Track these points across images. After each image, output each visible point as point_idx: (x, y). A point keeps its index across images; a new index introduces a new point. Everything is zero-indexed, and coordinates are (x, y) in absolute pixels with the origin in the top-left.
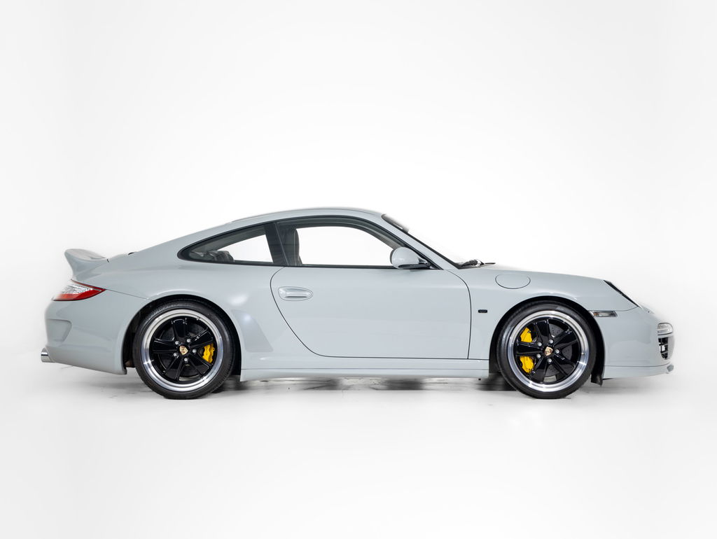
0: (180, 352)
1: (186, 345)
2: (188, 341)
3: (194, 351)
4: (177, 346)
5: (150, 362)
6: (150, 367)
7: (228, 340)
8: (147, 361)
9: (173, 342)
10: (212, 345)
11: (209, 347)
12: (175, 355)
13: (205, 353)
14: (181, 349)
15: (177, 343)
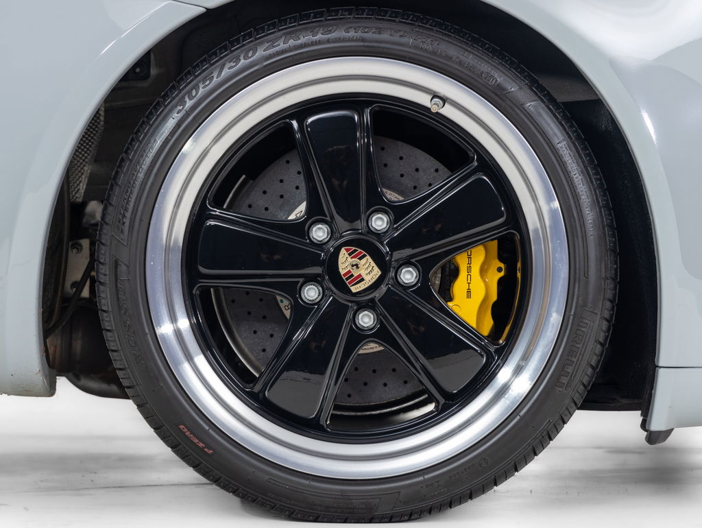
0: (340, 283)
1: (366, 244)
2: (379, 222)
3: (408, 276)
4: (321, 245)
5: (184, 323)
6: (190, 358)
7: (590, 215)
8: (173, 319)
9: (300, 229)
10: (494, 245)
11: (479, 255)
12: (311, 293)
13: (459, 287)
14: (345, 262)
15: (319, 233)
